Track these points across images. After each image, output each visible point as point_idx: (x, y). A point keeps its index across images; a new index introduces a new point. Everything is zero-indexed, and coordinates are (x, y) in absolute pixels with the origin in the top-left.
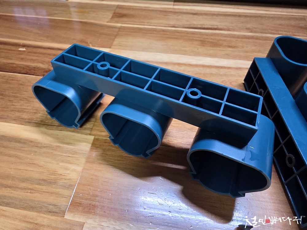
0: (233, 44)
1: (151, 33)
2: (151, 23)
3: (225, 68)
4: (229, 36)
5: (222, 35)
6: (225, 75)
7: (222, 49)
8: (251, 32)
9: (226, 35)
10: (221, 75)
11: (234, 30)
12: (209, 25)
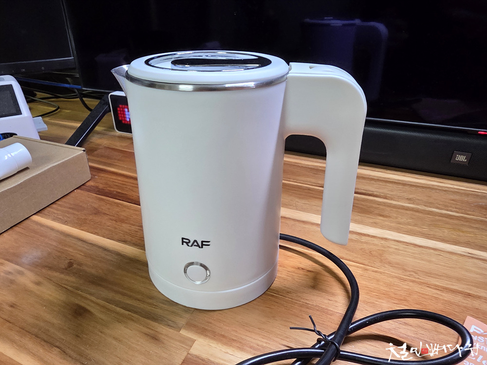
0: (386, 213)
1: (295, 190)
2: (297, 180)
3: (368, 236)
4: (385, 204)
5: (375, 202)
6: (366, 243)
7: (372, 217)
8: (413, 204)
9: (380, 202)
10: (362, 242)
11: (392, 199)
12: (363, 190)
